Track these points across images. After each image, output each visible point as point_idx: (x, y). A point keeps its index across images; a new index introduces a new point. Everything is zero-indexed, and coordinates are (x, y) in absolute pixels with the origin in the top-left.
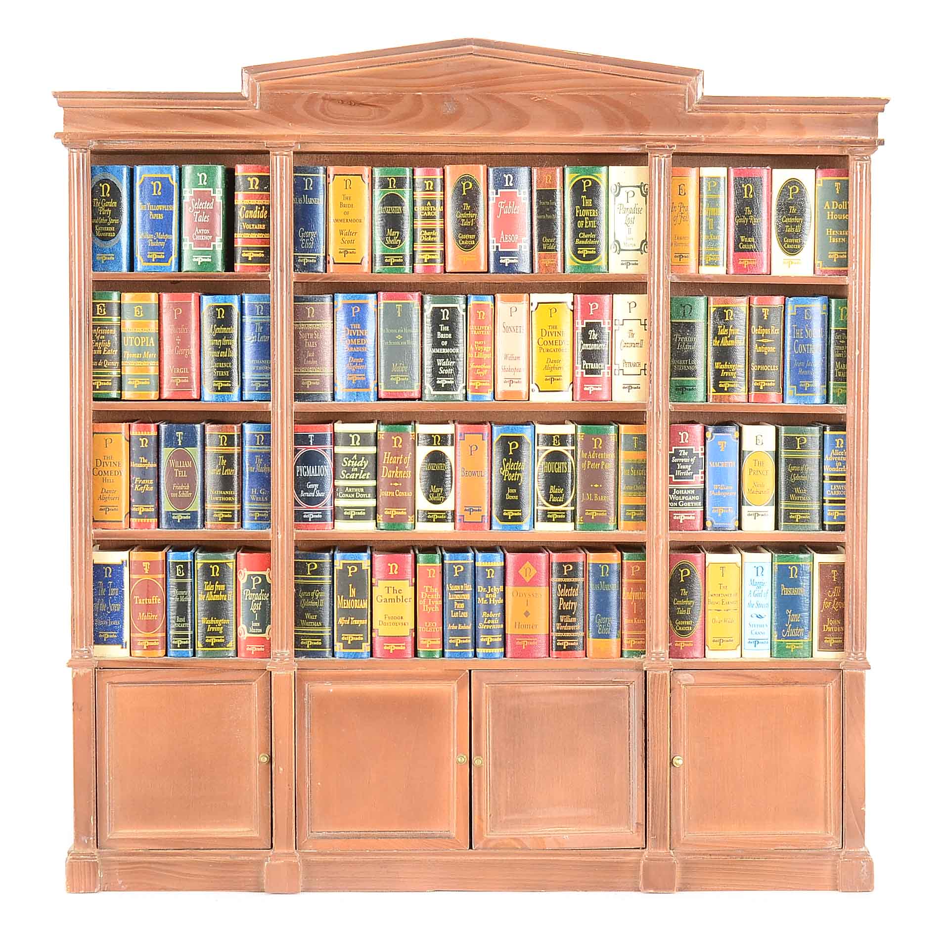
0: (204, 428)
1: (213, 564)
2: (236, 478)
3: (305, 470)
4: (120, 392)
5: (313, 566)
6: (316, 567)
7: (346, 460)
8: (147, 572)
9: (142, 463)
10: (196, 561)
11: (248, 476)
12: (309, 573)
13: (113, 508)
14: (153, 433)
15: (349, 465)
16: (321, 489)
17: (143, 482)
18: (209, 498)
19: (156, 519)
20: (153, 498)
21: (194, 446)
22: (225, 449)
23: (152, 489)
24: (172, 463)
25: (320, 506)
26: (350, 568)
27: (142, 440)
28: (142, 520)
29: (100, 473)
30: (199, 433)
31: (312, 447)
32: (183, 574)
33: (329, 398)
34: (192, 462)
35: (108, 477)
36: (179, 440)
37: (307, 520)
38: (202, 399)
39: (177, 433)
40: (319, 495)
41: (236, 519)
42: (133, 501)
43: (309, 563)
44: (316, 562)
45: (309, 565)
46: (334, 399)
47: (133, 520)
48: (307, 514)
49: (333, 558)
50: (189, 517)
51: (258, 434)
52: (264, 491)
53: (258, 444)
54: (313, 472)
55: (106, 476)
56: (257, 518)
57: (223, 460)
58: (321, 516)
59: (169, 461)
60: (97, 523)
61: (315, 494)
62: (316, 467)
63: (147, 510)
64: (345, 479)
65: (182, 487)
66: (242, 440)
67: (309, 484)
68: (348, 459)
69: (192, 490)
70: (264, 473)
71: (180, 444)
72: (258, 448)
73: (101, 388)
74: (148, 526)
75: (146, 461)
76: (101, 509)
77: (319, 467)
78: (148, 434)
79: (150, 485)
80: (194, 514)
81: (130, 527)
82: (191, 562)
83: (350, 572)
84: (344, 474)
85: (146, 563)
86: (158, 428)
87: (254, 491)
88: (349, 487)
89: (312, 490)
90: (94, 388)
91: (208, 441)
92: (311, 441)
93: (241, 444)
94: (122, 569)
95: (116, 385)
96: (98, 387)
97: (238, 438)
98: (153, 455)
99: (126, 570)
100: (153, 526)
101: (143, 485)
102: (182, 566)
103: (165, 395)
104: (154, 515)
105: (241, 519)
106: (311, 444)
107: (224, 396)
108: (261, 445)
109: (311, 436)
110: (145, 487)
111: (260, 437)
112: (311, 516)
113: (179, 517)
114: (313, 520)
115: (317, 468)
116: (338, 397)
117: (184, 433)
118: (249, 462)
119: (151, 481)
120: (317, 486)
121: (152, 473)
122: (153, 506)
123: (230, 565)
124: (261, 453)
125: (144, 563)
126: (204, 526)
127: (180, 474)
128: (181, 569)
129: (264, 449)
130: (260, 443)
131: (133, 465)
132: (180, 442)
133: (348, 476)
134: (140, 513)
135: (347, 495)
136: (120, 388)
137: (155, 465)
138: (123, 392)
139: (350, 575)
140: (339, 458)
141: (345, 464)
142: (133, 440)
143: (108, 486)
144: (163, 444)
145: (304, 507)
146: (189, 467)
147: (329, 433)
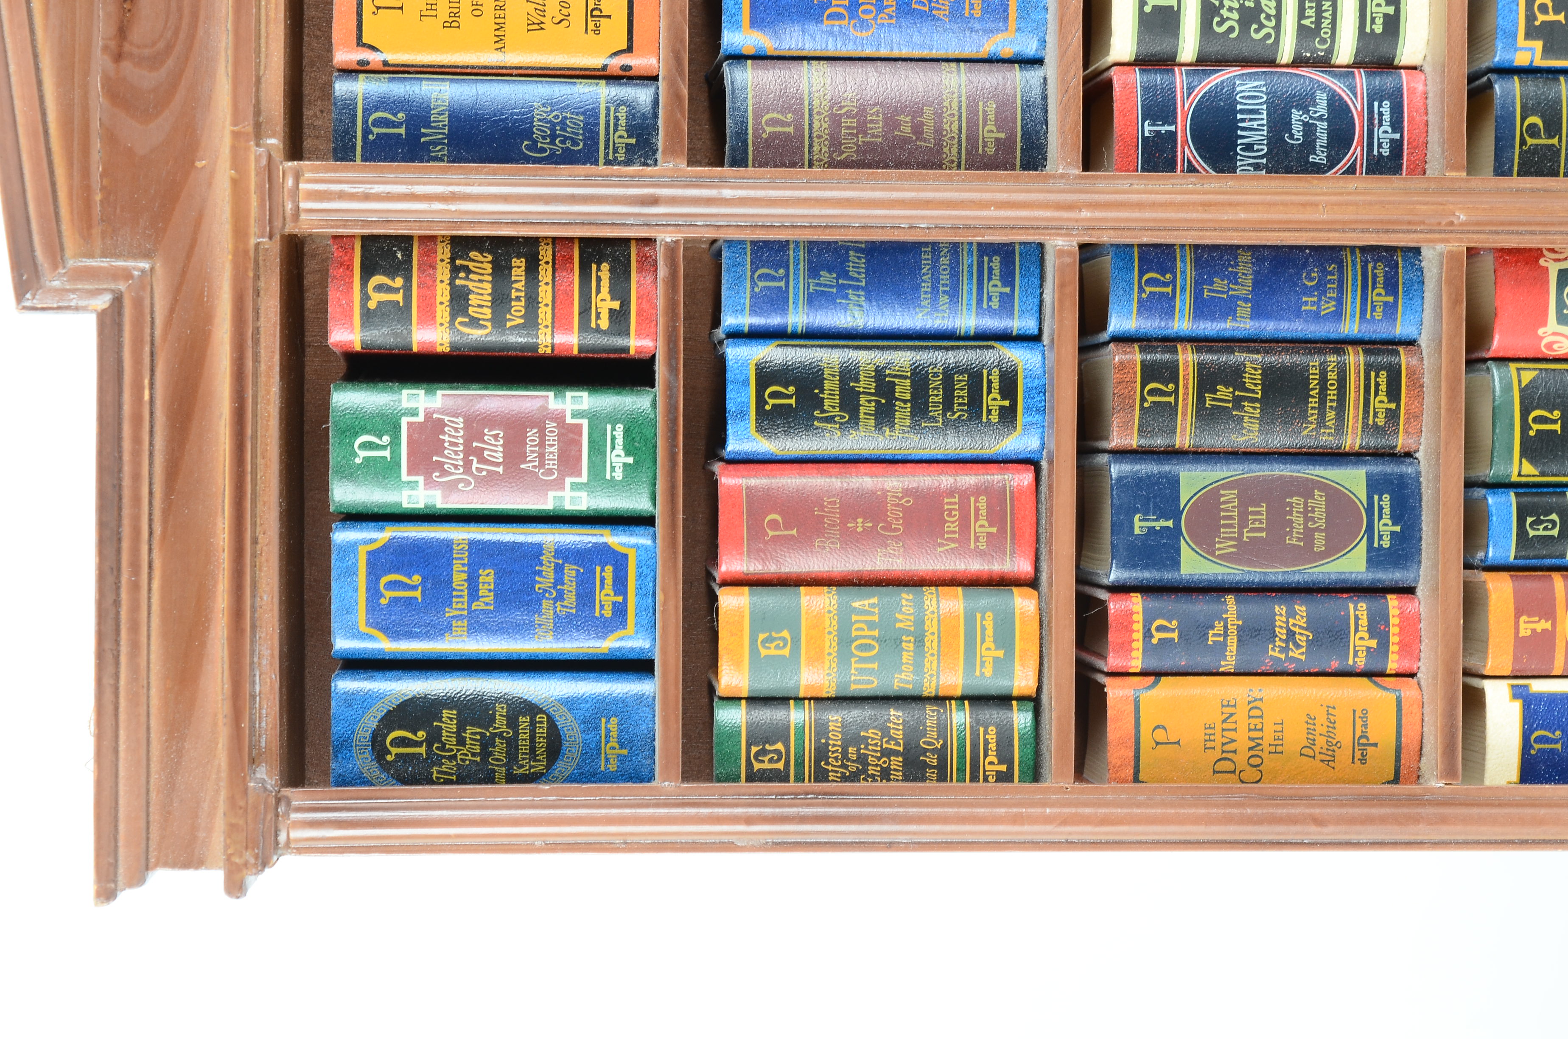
0: (1121, 454)
1: (1525, 427)
2: (1272, 359)
3: (1249, 147)
4: (1014, 703)
5: (1533, 131)
6: (1534, 119)
7: (1220, 24)
8: (1548, 625)
9: (1226, 635)
10: (1515, 478)
11: (1264, 324)
12: (1555, 141)
13: (1359, 723)
14: (1136, 602)
15: (1236, 16)
16: (1305, 102)
17: (1281, 633)
18: (1326, 439)
19: (1389, 597)
20: (1328, 605)
21: (1174, 483)
22: (1186, 387)
23: (1301, 609)
24: (1225, 547)
25: (1357, 106)
26: (1541, 18)
27: (1157, 636)
28: (1394, 639)
29: (1257, 761)
30: (1137, 467)
31: (1182, 127)
32: (1554, 517)
33: (1034, 76)
34: (1224, 487)
35: (1268, 736)
36: (1158, 525)
37: (1397, 147)
38: (1035, 456)
39: (1137, 531)
40: (1322, 107)
41: (1393, 359)
42: (1334, 665)
43: (1523, 142)
44: (1523, 120)
45: (1530, 141)
46: (1037, 62)
47: (1392, 666)
48: (1380, 145)
49: (1507, 71)
50: (1386, 497)
51: (1141, 290)
52: (1309, 274)
53: (1169, 290)
54: (1255, 124)
55: (1265, 743)
56: (1387, 294)
57: (1219, 395)
58: (1386, 104)
59: (1220, 557)
60: (1403, 771)
61: (1320, 118)
62: (1239, 116)
63: (1364, 622)
64: (1278, 28)
65: (1297, 520)
66: (1157, 339)
67: (1292, 137)
68: (1217, 19)
69: (1306, 489)
70: (1256, 273)
71: (1170, 523)
72: (1183, 289)
73: (1005, 756)
74: (1410, 624)
75: (1219, 627)
76: (1363, 760)
77: (1239, 107)
78: (1139, 617)
79: (1291, 614)
80: (1374, 485)
81: (1412, 675)
82: (1517, 494)
83: (1551, 17)
84: (1264, 32)
85: (1522, 626)
86: (1121, 589)
87: (1309, 303)
88: (1301, 15)
89: (1309, 129)
90: (1004, 777)
91: (1159, 442)
92: (1164, 129)
93: (1170, 342)
94: (1539, 697)
95: (994, 714)
96: (1003, 768)
97: (1153, 350)
98: (1200, 607)
99: (1538, 686)
100: (1410, 605)
101: (1291, 634)
102: (1529, 520)
103: (1023, 566)
104: (1377, 603)
105: (1392, 344)
106: (1172, 128)
107: (1027, 390)
108: (1174, 282)
109: (1148, 129)
110: (1297, 630)
111: (1149, 282)
112: (1384, 133)
113: (1386, 527)
114: (1397, 125)
115: (1242, 111)
116: (1030, 48)
117: (1137, 511)
118: (1224, 317)
119: (1280, 610)
120: (1296, 115)
121: (1256, 607)
122: (1351, 606)
123: (1528, 377)
124: (1198, 284)
125: (1522, 633)
126: (1408, 455)
127: (1257, 525)
128: (1538, 522)
129: (1183, 272)
130: (1166, 284)
131: (1229, 663)
132: (1163, 523)
133: (1268, 17)
134: (1373, 643)
135: (1326, 23)
136: (1004, 700)
137: (1230, 599)
138: (1015, 693)
139: (1561, 17)
140: (1215, 48)
141: (1231, 29)
142: (1154, 664)
143: (1295, 737)
144: (1168, 576)
145: (1356, 152)
146: (1239, 496)
147: (1137, 77)
